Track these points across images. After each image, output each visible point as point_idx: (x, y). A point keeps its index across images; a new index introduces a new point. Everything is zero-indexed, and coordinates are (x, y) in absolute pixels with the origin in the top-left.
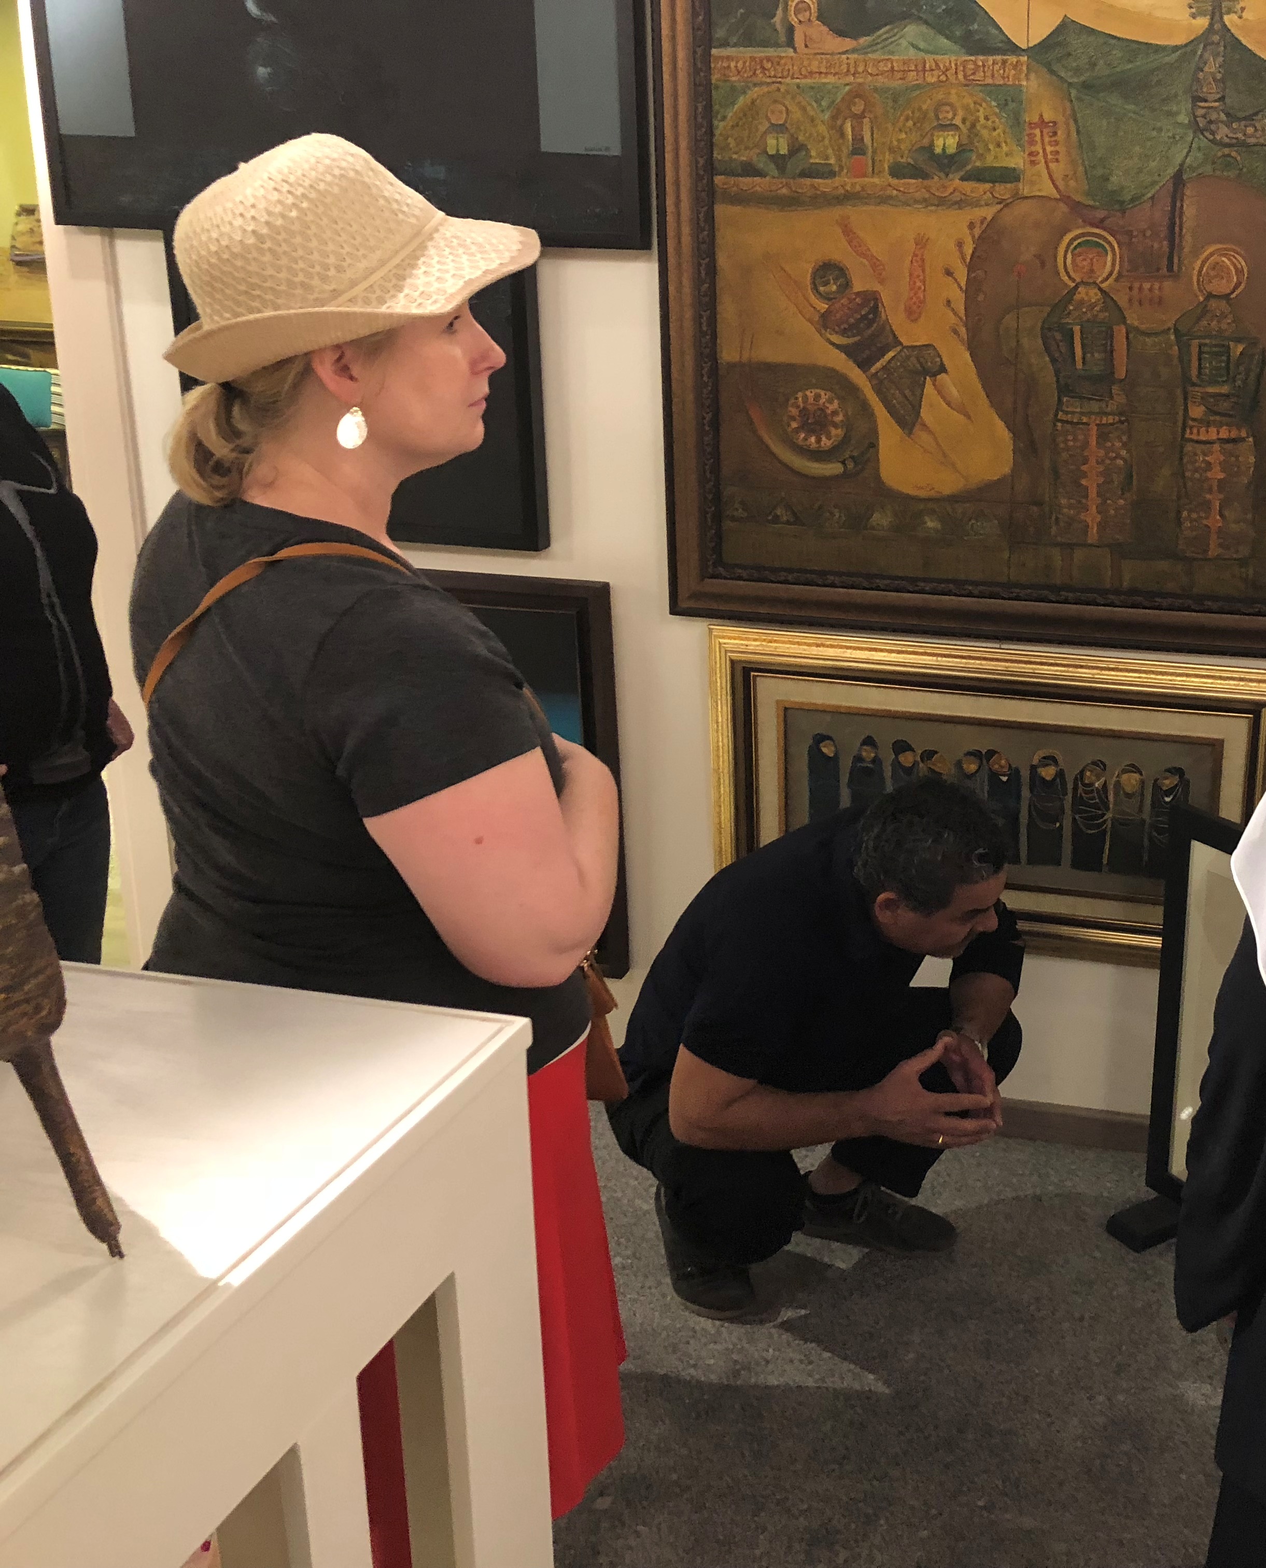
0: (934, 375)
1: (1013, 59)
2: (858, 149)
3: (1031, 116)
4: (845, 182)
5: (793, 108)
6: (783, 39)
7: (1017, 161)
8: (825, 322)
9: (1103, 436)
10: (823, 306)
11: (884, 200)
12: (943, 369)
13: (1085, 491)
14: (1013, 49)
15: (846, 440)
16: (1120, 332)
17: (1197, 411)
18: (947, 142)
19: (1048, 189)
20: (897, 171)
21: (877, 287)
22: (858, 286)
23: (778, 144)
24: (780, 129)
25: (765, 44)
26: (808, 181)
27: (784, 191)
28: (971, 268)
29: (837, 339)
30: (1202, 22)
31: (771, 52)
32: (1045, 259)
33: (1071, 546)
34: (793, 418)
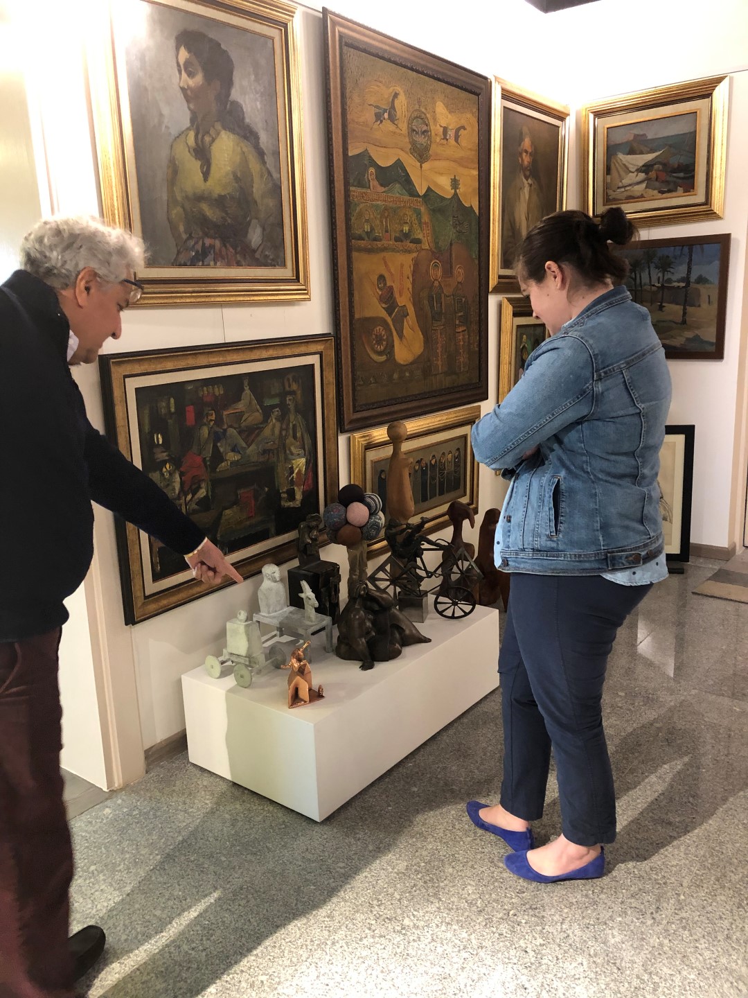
0: (406, 317)
1: (419, 199)
2: (387, 231)
3: (423, 221)
4: (385, 243)
5: (371, 213)
6: (368, 186)
7: (420, 236)
8: (381, 299)
9: (441, 334)
10: (380, 293)
11: (393, 250)
12: (408, 314)
13: (438, 353)
14: (419, 196)
15: (387, 344)
16: (443, 295)
17: (457, 322)
18: (406, 229)
19: (428, 247)
20: (397, 239)
21: (393, 285)
22: (388, 285)
23: (367, 228)
24: (367, 221)
25: (363, 187)
26: (375, 242)
27: (369, 246)
28: (413, 276)
29: (384, 306)
30: (453, 191)
31: (364, 190)
32: (427, 272)
33: (436, 375)
34: (374, 340)
